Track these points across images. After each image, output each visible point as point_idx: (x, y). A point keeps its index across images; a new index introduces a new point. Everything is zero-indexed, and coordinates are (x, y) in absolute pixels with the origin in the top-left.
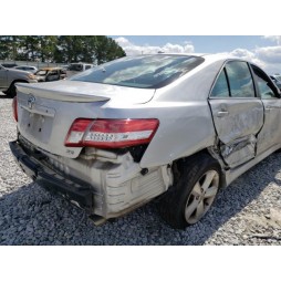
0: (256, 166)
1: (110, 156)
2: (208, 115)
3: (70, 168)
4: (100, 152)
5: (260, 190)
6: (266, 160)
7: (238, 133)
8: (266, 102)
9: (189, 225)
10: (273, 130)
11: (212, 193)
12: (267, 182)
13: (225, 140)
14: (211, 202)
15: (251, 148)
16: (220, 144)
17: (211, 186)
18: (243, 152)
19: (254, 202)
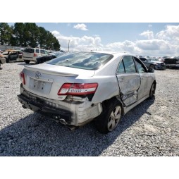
0: (138, 105)
1: (79, 99)
2: (116, 81)
3: (59, 105)
4: (74, 97)
5: (140, 117)
6: (142, 103)
7: (129, 89)
8: (141, 74)
9: (109, 132)
10: (145, 88)
11: (118, 117)
12: (143, 113)
13: (123, 92)
14: (118, 121)
15: (135, 97)
16: (121, 94)
17: (118, 113)
18: (131, 99)
19: (137, 122)
